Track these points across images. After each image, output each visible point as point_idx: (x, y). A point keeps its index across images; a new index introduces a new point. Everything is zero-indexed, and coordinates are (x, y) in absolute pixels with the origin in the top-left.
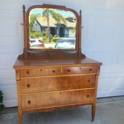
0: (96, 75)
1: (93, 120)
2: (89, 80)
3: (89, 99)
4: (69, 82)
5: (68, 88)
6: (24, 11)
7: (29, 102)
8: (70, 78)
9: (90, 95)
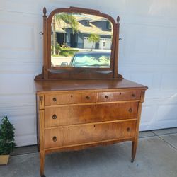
0: (139, 102)
1: (133, 160)
2: (131, 109)
3: (129, 133)
4: (106, 112)
5: (103, 119)
6: (45, 16)
7: (55, 138)
8: (107, 107)
9: (130, 128)
